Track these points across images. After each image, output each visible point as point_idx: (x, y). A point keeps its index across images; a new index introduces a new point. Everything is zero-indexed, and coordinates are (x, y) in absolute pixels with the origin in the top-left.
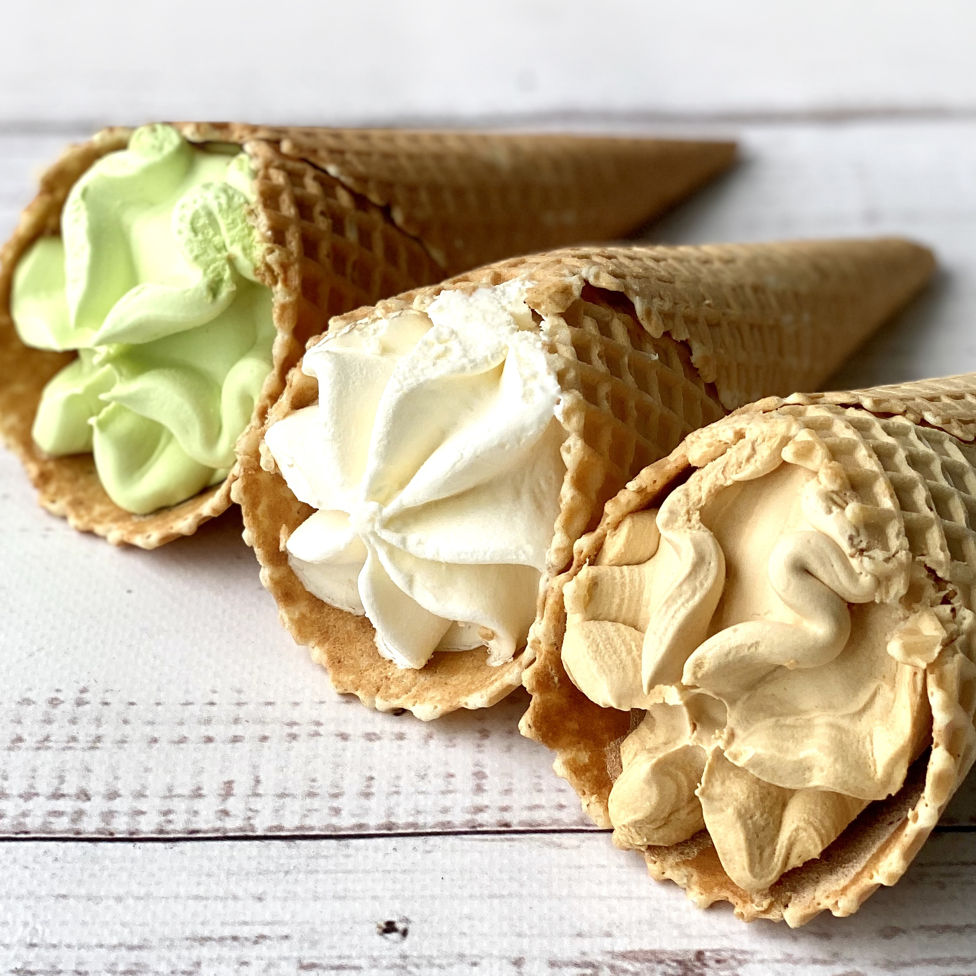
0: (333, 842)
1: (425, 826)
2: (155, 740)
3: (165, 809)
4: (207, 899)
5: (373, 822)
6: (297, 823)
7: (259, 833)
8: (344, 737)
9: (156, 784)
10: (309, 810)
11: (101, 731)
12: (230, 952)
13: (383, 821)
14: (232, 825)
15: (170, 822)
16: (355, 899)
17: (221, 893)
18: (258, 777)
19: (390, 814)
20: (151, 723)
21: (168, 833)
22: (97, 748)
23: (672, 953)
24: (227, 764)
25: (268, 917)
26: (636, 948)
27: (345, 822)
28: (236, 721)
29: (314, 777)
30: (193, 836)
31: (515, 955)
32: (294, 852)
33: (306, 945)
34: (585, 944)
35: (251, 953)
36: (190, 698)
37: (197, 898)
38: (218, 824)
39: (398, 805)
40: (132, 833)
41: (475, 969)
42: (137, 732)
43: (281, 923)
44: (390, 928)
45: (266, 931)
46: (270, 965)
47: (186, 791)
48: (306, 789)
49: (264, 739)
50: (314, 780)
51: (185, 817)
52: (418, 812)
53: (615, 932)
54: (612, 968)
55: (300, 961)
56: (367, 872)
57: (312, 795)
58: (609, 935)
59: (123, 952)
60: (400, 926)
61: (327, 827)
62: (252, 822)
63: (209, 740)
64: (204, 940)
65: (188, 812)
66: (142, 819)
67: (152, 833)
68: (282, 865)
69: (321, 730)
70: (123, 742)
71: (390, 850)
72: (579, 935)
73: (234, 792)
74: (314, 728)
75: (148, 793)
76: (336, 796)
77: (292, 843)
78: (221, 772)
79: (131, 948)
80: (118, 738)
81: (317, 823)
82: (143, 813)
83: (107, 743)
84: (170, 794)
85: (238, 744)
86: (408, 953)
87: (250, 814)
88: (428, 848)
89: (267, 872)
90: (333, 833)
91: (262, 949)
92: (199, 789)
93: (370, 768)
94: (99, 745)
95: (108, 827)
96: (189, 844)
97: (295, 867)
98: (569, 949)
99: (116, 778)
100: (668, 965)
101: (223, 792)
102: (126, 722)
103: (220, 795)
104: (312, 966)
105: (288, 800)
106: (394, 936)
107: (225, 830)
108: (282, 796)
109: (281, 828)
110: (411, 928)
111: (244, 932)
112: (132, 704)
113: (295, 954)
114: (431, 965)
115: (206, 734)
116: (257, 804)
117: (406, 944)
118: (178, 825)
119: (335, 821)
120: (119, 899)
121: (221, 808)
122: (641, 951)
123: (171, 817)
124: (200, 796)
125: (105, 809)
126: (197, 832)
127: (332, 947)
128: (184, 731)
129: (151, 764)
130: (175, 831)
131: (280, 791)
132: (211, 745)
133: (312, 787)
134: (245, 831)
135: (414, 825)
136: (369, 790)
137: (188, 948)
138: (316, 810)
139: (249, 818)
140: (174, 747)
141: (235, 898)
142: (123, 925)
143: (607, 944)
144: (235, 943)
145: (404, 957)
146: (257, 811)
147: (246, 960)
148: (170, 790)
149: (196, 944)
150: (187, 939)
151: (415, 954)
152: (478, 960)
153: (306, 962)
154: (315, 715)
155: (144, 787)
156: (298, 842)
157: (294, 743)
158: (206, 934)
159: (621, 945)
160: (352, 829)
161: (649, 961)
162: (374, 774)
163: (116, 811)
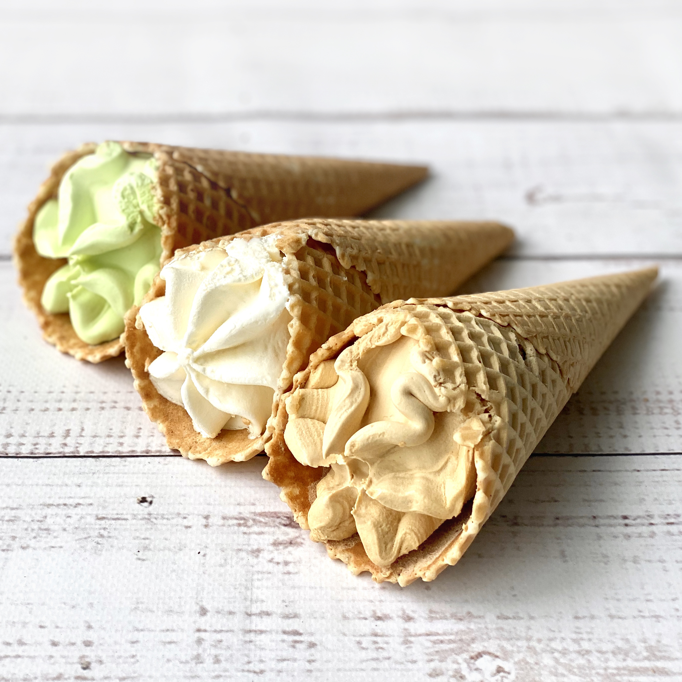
0: (118, 459)
1: (165, 452)
2: (32, 410)
3: (35, 442)
4: (53, 486)
5: (139, 450)
6: (101, 450)
7: (82, 454)
8: (128, 409)
9: (31, 430)
10: (108, 444)
11: (6, 405)
12: (62, 511)
13: (144, 449)
14: (68, 451)
15: (37, 449)
16: (127, 486)
17: (60, 483)
18: (83, 428)
19: (148, 445)
20: (32, 401)
21: (35, 454)
22: (3, 413)
23: (285, 513)
24: (68, 421)
25: (82, 495)
26: (267, 510)
27: (125, 450)
28: (74, 401)
29: (111, 427)
30: (48, 456)
31: (206, 514)
32: (98, 463)
33: (101, 508)
34: (241, 509)
35: (72, 511)
36: (52, 390)
37: (47, 485)
38: (61, 450)
39: (152, 441)
40: (17, 454)
41: (185, 520)
42: (24, 405)
43: (89, 497)
44: (144, 500)
45: (81, 501)
46: (82, 518)
47: (46, 434)
48: (107, 434)
49: (88, 409)
50: (111, 429)
51: (45, 446)
52: (163, 445)
53: (257, 503)
54: (254, 520)
55: (97, 516)
56: (133, 473)
57: (109, 436)
58: (254, 504)
59: (9, 510)
60: (149, 499)
61: (116, 452)
62: (78, 449)
63: (60, 410)
64: (49, 505)
65: (46, 444)
66: (23, 447)
67: (27, 454)
68: (92, 469)
69: (117, 405)
70: (17, 410)
71: (147, 463)
72: (239, 504)
73: (70, 435)
74: (113, 404)
75: (27, 435)
76: (122, 437)
77: (98, 459)
78: (64, 425)
79: (12, 509)
80: (14, 408)
81: (111, 450)
82: (23, 444)
83: (8, 411)
84: (38, 435)
85: (74, 412)
86: (152, 513)
87: (77, 445)
88: (166, 462)
89: (84, 473)
90: (119, 455)
91: (79, 510)
92: (53, 433)
93: (140, 424)
94: (4, 411)
95: (5, 451)
96: (45, 459)
97: (98, 471)
98: (233, 511)
99: (11, 428)
100: (283, 519)
101: (65, 435)
102: (18, 401)
103: (63, 436)
104: (103, 518)
105: (97, 439)
106: (145, 504)
107: (64, 453)
108: (95, 436)
109: (92, 452)
110: (154, 500)
111: (70, 501)
112: (22, 392)
113: (95, 513)
114: (163, 518)
115: (59, 407)
116: (81, 440)
117: (151, 508)
118: (41, 450)
119: (120, 449)
120: (8, 485)
121: (63, 442)
122: (269, 512)
123: (37, 446)
124: (53, 436)
125: (4, 442)
126: (50, 453)
127: (113, 510)
128: (48, 405)
129: (30, 421)
130: (39, 453)
131: (94, 434)
132: (61, 412)
133: (109, 432)
134: (74, 453)
135: (160, 451)
136: (139, 434)
137: (41, 510)
138: (111, 444)
139: (77, 447)
140: (42, 413)
141: (67, 485)
142: (10, 498)
143: (252, 509)
144: (65, 507)
145: (150, 514)
146: (81, 444)
147: (70, 515)
148: (38, 433)
149: (46, 507)
150: (41, 505)
151: (155, 513)
152: (187, 516)
153: (100, 516)
154: (114, 398)
155: (25, 432)
156: (101, 459)
157: (103, 412)
158: (51, 502)
159: (259, 509)
160: (128, 453)
161: (273, 517)
162: (142, 427)
163: (10, 444)
